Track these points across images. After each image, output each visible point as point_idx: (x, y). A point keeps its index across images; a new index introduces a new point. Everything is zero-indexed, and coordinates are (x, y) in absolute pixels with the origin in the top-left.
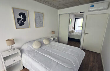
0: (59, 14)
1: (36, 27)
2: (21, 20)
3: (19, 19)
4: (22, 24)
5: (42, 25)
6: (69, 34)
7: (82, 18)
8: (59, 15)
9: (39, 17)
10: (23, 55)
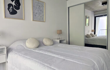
0: (68, 6)
1: (33, 20)
2: (13, 7)
3: (10, 5)
4: (14, 13)
5: (43, 19)
6: (87, 38)
7: (106, 15)
8: (69, 8)
9: (38, 7)
10: (9, 55)
